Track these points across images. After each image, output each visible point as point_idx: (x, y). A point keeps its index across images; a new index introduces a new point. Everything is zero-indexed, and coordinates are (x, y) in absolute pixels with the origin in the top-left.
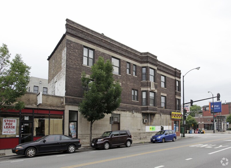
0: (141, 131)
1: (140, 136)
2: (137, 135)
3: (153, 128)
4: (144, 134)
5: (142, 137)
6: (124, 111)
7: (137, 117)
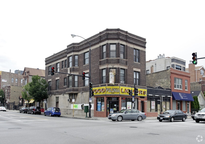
0: (68, 108)
1: (67, 112)
2: (66, 111)
3: (76, 106)
4: (70, 110)
5: (68, 113)
6: (60, 94)
7: (66, 97)
